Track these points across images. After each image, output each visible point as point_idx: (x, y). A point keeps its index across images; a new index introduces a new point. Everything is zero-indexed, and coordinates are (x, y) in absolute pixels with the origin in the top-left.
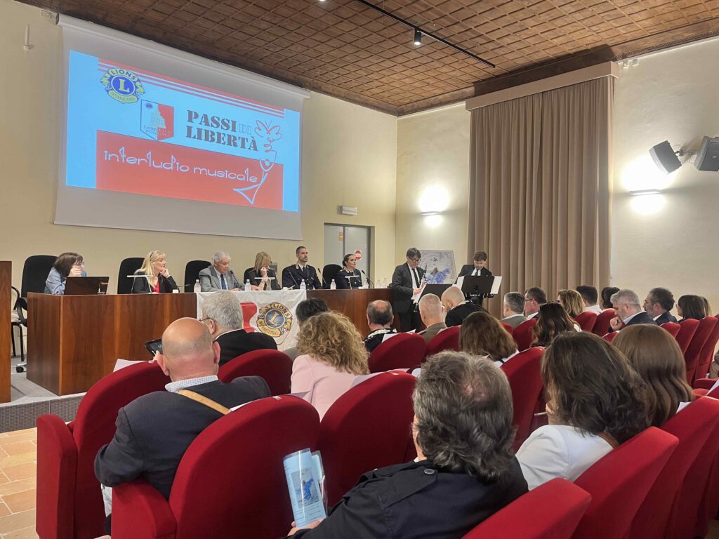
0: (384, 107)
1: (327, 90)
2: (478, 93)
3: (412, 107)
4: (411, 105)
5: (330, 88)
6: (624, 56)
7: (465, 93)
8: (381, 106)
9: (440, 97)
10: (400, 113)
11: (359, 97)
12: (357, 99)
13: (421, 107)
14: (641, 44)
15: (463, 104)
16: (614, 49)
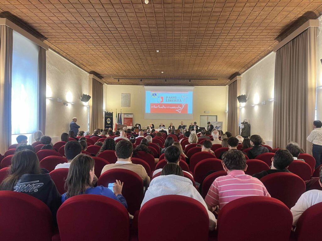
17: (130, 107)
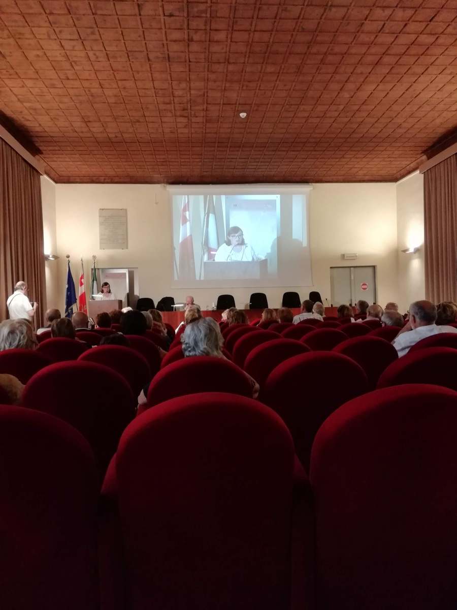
0: (381, 179)
2: (430, 157)
4: (399, 173)
5: (329, 178)
7: (421, 160)
8: (377, 179)
13: (404, 174)
17: (127, 248)
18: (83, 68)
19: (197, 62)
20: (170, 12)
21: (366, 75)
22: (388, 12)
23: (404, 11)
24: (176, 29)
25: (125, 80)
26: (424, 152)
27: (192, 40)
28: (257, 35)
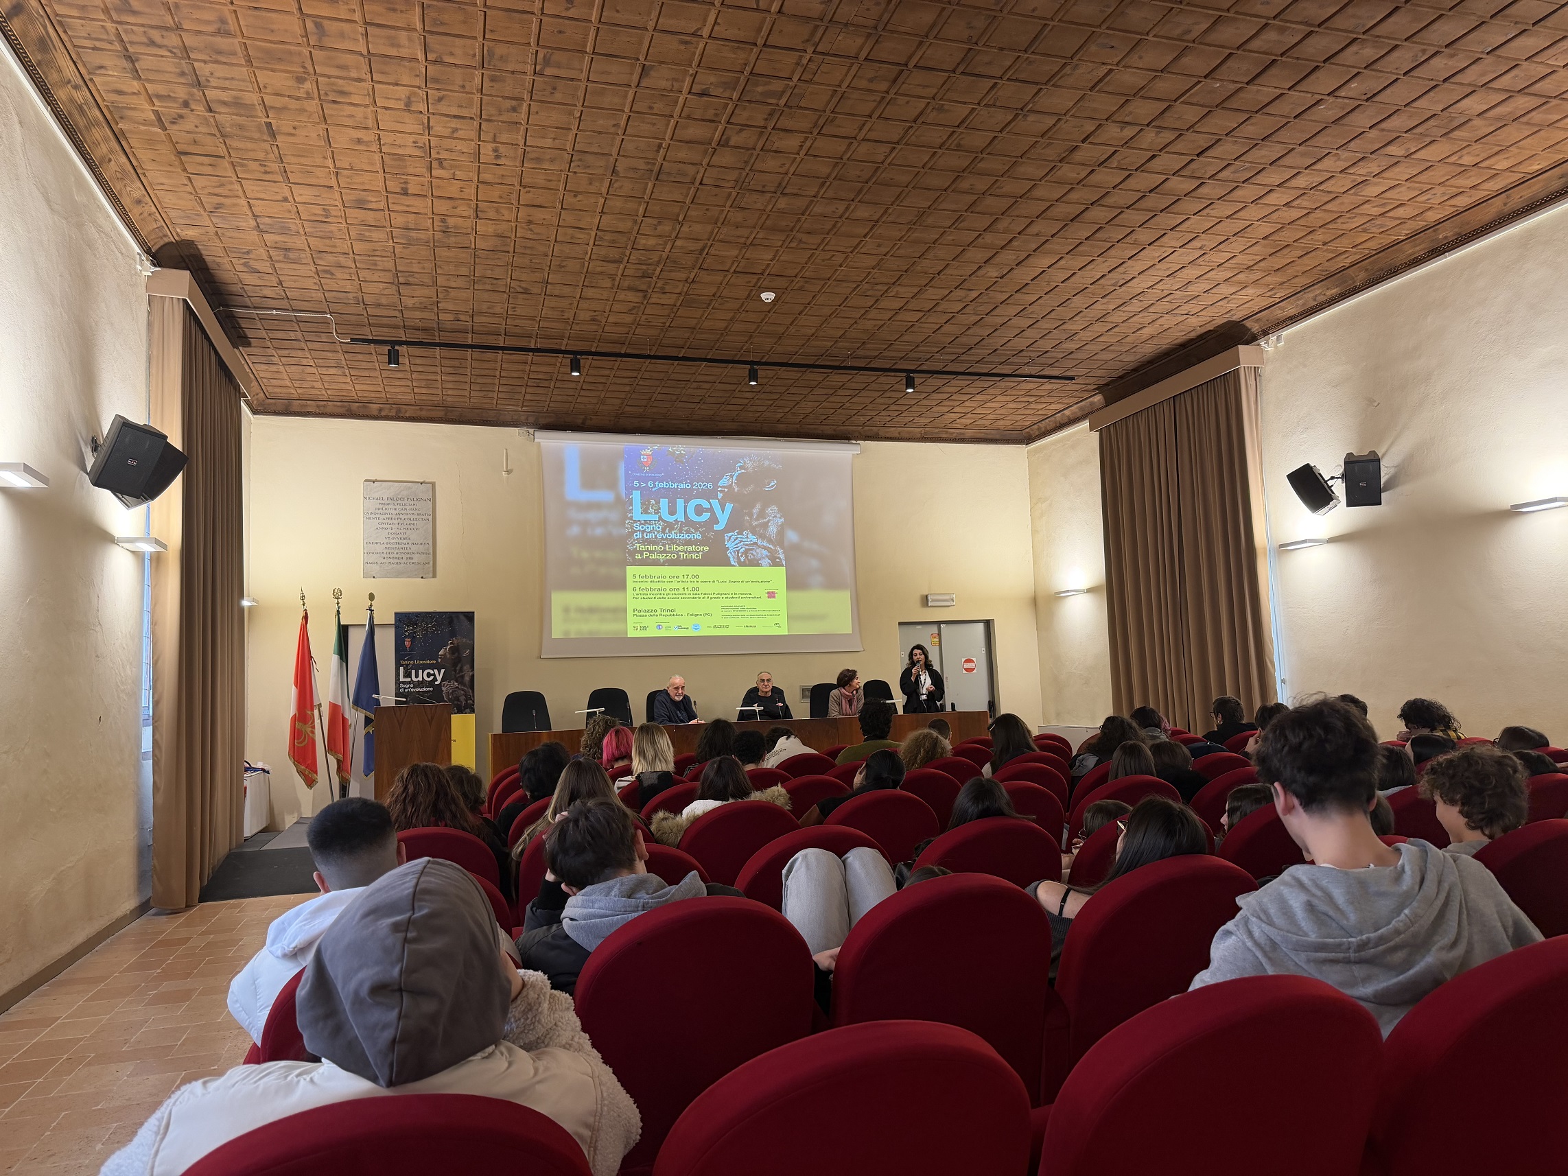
0: (997, 437)
1: (888, 435)
2: (1109, 401)
3: (1039, 429)
4: (1036, 426)
5: (894, 432)
6: (1265, 333)
7: (1092, 404)
8: (990, 437)
9: (1067, 412)
10: (1028, 440)
11: (947, 432)
12: (944, 436)
13: (1048, 428)
14: (1278, 313)
15: (1085, 424)
16: (1248, 324)
17: (434, 576)
18: (454, 174)
19: (716, 186)
20: (704, 87)
21: (1044, 239)
22: (1129, 132)
23: (1158, 133)
24: (702, 120)
25: (541, 207)
26: (1100, 389)
27: (726, 145)
28: (864, 149)
